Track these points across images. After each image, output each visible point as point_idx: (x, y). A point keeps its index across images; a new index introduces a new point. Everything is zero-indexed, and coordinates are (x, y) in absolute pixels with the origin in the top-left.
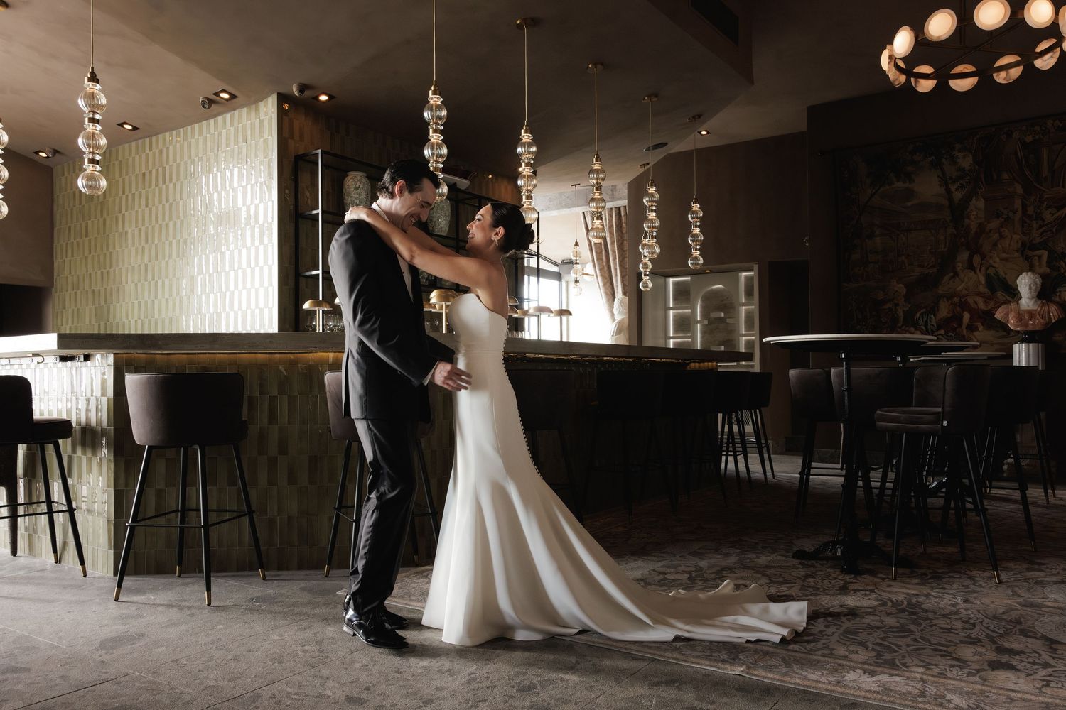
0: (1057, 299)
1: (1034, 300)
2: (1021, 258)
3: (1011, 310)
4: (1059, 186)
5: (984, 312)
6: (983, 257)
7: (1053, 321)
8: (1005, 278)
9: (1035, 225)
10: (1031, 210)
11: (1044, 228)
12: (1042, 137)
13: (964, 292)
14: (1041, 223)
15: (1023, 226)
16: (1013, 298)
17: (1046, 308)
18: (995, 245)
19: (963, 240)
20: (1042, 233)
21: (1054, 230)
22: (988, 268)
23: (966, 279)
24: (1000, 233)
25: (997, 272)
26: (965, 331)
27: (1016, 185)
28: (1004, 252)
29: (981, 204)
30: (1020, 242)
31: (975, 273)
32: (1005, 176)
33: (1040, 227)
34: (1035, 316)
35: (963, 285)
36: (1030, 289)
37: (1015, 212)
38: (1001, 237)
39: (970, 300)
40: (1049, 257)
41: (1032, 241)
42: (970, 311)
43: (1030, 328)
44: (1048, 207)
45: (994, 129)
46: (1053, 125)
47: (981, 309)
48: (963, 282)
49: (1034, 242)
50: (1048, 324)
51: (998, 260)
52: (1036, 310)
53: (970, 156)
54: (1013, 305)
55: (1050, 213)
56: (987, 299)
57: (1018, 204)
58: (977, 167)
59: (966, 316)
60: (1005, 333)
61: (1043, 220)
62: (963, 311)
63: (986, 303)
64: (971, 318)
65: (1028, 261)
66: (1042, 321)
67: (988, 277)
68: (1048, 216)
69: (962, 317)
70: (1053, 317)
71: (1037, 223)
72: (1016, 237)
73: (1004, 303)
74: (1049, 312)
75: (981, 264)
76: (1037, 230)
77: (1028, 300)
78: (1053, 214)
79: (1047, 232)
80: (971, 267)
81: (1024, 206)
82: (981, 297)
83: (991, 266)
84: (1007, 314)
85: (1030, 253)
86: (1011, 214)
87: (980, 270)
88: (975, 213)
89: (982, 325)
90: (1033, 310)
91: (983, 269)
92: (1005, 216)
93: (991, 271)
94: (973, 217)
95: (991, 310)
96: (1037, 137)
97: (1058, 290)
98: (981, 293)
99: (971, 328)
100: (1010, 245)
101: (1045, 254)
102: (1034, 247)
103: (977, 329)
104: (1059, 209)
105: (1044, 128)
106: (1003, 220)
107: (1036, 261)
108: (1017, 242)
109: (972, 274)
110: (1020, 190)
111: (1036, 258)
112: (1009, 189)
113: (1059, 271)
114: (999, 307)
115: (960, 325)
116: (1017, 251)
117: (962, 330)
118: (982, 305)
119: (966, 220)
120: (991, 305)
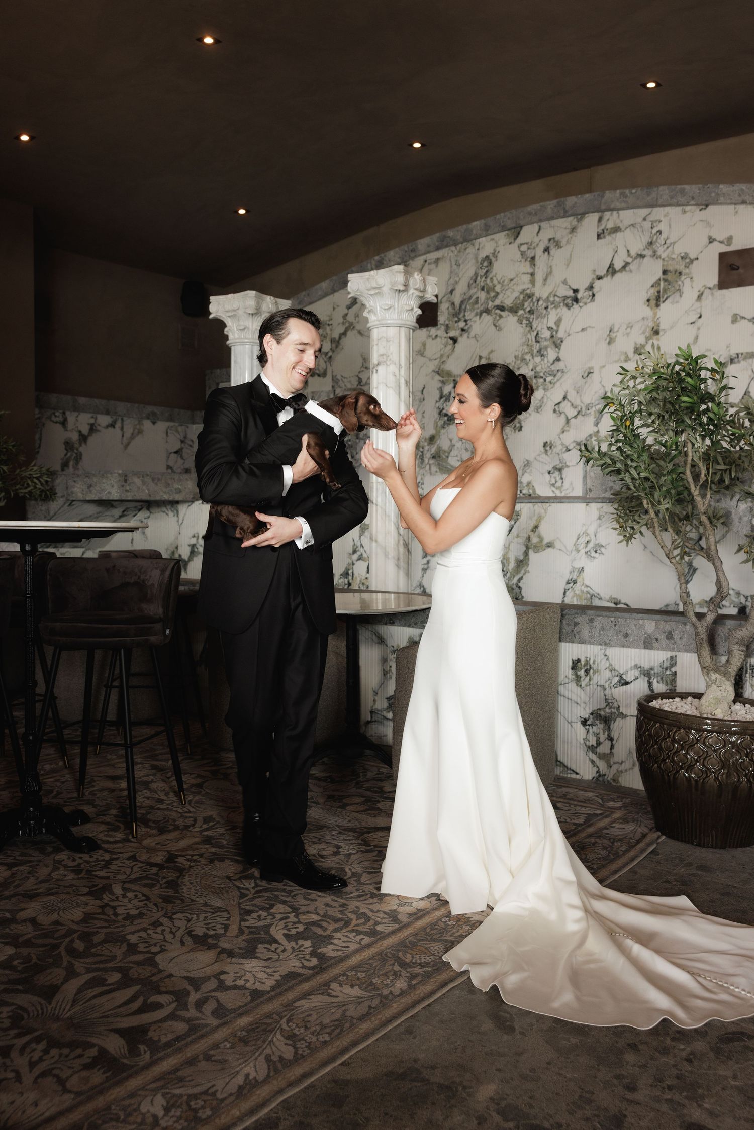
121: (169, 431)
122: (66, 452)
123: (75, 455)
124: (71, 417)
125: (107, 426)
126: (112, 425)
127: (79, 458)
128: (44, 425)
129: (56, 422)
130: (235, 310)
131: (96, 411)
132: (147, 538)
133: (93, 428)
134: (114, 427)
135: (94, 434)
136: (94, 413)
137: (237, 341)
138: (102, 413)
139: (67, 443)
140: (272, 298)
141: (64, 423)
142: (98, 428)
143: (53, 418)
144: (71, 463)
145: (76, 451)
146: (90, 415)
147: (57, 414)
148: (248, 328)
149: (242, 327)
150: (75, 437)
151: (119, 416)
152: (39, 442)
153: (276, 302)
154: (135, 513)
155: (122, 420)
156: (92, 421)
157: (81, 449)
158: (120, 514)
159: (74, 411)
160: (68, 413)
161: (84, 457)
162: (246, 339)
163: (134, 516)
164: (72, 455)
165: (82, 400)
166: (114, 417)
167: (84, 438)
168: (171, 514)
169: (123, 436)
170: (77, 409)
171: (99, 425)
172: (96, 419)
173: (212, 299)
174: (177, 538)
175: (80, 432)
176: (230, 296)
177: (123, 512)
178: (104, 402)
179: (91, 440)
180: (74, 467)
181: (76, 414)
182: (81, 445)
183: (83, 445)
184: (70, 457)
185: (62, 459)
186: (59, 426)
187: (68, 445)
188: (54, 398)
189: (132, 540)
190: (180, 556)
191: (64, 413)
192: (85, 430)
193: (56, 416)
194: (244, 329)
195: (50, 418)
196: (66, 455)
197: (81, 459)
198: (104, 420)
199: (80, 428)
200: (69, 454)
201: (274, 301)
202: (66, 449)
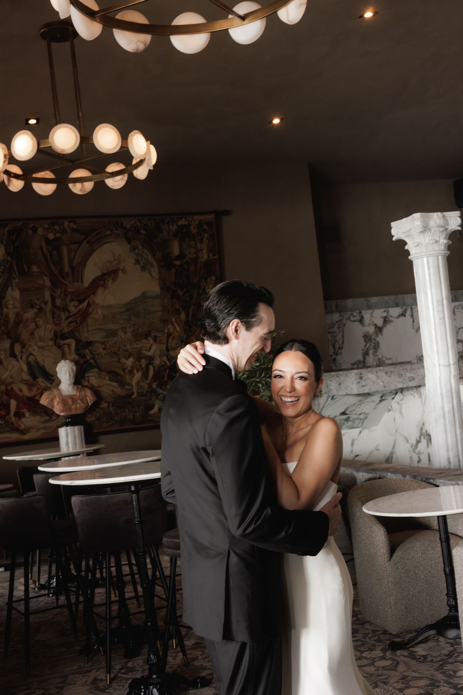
0: (86, 384)
1: (72, 386)
2: (55, 347)
3: (56, 397)
4: (78, 282)
5: (29, 399)
6: (23, 346)
7: (90, 404)
8: (44, 366)
9: (63, 317)
10: (58, 302)
11: (70, 319)
12: (61, 236)
13: (9, 380)
14: (67, 314)
15: (53, 317)
16: (51, 384)
17: (83, 393)
18: (32, 334)
19: (3, 328)
20: (70, 323)
21: (78, 321)
22: (28, 357)
23: (10, 367)
24: (36, 323)
25: (36, 359)
26: (13, 419)
27: (45, 278)
28: (41, 341)
29: (16, 294)
30: (53, 332)
31: (18, 361)
32: (35, 269)
33: (67, 318)
34: (76, 401)
35: (8, 373)
36: (70, 376)
37: (46, 303)
38: (37, 326)
39: (16, 388)
40: (76, 346)
41: (62, 330)
42: (16, 398)
43: (74, 412)
44: (72, 300)
45: (21, 223)
46: (69, 226)
47: (26, 396)
48: (7, 370)
49: (64, 332)
50: (86, 407)
51: (36, 348)
52: (76, 395)
53: (3, 246)
54: (55, 392)
55: (74, 306)
56: (30, 386)
57: (47, 296)
58: (9, 258)
59: (13, 403)
60: (48, 418)
61: (69, 311)
62: (10, 398)
63: (30, 390)
64: (18, 405)
65: (60, 349)
66: (82, 405)
67: (29, 364)
68: (73, 308)
69: (8, 405)
70: (89, 401)
71: (64, 314)
72: (49, 327)
73: (46, 389)
74: (86, 396)
75: (22, 352)
76: (65, 320)
77: (67, 386)
78: (76, 307)
79: (73, 322)
80: (13, 355)
81: (53, 298)
82: (25, 384)
83: (31, 354)
84: (52, 400)
85: (61, 342)
86: (43, 305)
87: (21, 358)
88: (11, 302)
89: (29, 411)
90: (73, 395)
91: (24, 357)
92: (38, 307)
93: (31, 359)
94: (10, 306)
95: (35, 396)
96: (58, 235)
97: (86, 375)
98: (25, 380)
99: (19, 415)
100: (45, 335)
101: (73, 342)
102: (64, 337)
103: (24, 415)
104: (81, 302)
105: (62, 228)
106: (37, 310)
107: (66, 349)
108: (50, 331)
109: (14, 362)
110: (48, 284)
111: (66, 346)
112: (39, 281)
113: (86, 358)
114: (41, 394)
115: (8, 412)
116: (51, 339)
117: (11, 418)
118: (26, 392)
119: (5, 310)
120: (34, 392)
121: (456, 310)
122: (365, 343)
123: (373, 345)
124: (367, 315)
125: (399, 317)
126: (403, 315)
127: (377, 346)
128: (344, 325)
129: (355, 321)
130: (409, 231)
131: (387, 306)
132: (403, 416)
133: (386, 321)
134: (405, 316)
135: (388, 325)
136: (385, 307)
137: (416, 255)
138: (392, 307)
139: (366, 336)
140: (439, 213)
141: (361, 321)
142: (391, 319)
143: (352, 318)
144: (371, 352)
145: (374, 341)
146: (383, 310)
147: (355, 314)
148: (422, 244)
149: (416, 244)
150: (371, 330)
151: (408, 306)
152: (342, 339)
153: (444, 216)
154: (392, 397)
155: (411, 308)
156: (385, 314)
157: (378, 339)
158: (380, 399)
159: (368, 309)
160: (363, 312)
161: (381, 345)
162: (422, 253)
163: (393, 399)
164: (371, 345)
165: (374, 300)
166: (404, 308)
167: (379, 330)
168: (417, 396)
169: (414, 322)
170: (369, 307)
171: (391, 317)
172: (388, 312)
173: (393, 224)
174: (423, 416)
175: (376, 325)
176: (404, 220)
177: (382, 397)
178: (393, 297)
179: (385, 330)
180: (373, 354)
181: (370, 311)
182: (377, 335)
183: (380, 335)
184: (369, 347)
185: (363, 350)
186: (357, 324)
187: (367, 338)
188: (349, 303)
189: (394, 418)
190: (426, 431)
191: (360, 312)
192: (380, 323)
193: (354, 316)
194: (418, 245)
195: (349, 318)
196: (366, 346)
197: (379, 347)
198: (395, 312)
199: (375, 322)
200: (368, 345)
201: (441, 216)
202: (365, 341)
